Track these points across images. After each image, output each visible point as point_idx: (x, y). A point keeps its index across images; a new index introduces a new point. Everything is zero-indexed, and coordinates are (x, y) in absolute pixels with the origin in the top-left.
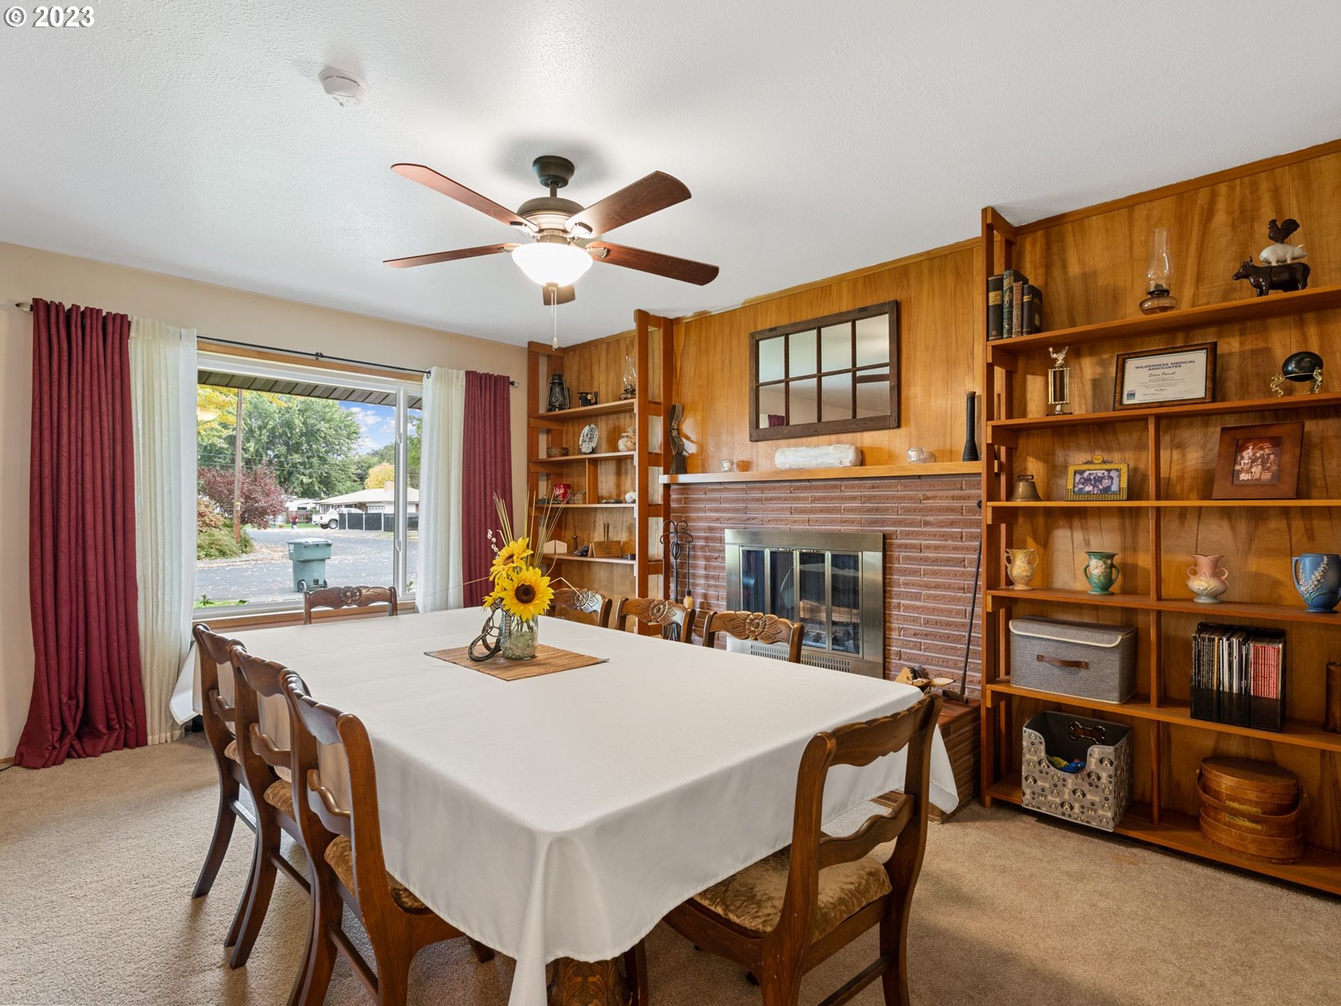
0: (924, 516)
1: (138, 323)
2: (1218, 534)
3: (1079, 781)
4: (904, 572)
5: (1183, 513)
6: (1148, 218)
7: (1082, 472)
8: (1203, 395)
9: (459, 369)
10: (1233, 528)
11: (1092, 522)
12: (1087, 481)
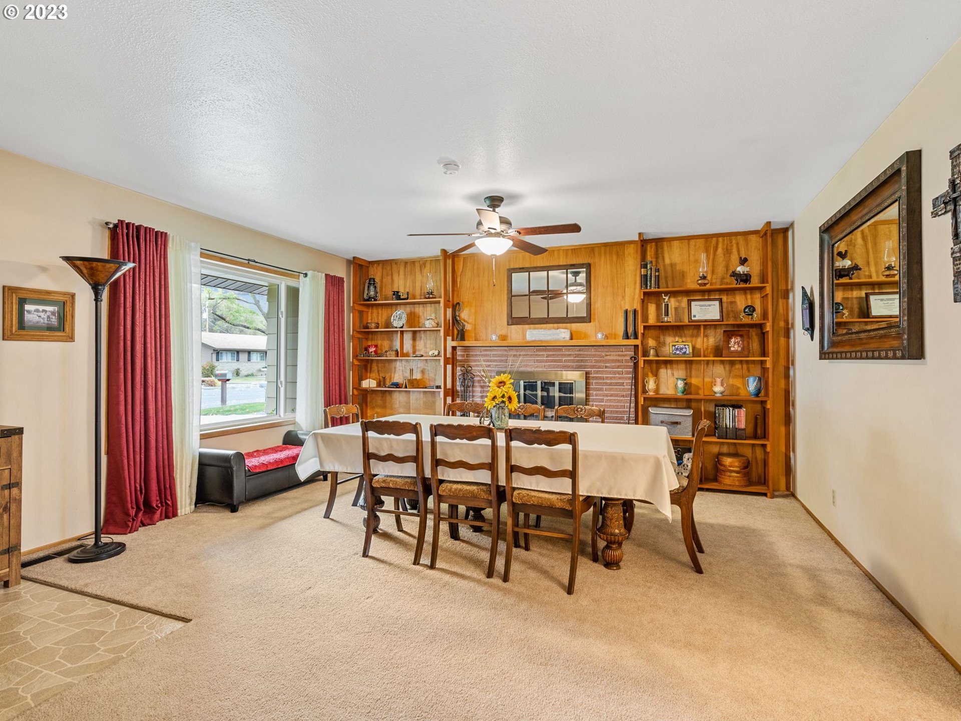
0: (605, 363)
1: (173, 237)
2: (719, 370)
3: (680, 468)
4: (595, 389)
5: (708, 362)
6: (695, 245)
7: (675, 346)
8: (719, 318)
9: (322, 273)
10: (724, 368)
11: (675, 366)
12: (677, 349)
